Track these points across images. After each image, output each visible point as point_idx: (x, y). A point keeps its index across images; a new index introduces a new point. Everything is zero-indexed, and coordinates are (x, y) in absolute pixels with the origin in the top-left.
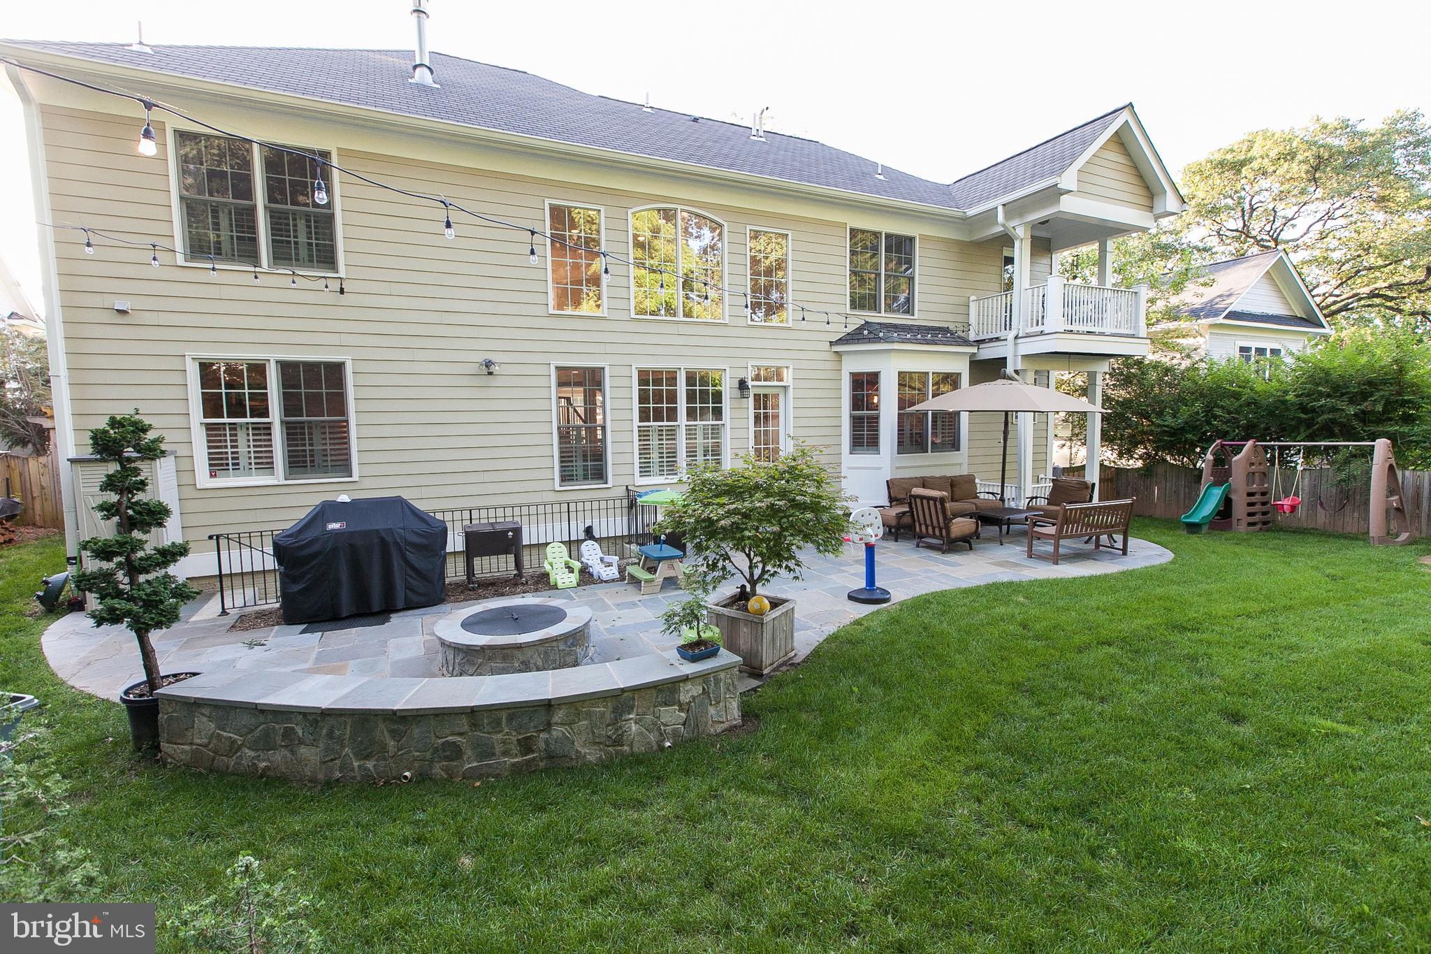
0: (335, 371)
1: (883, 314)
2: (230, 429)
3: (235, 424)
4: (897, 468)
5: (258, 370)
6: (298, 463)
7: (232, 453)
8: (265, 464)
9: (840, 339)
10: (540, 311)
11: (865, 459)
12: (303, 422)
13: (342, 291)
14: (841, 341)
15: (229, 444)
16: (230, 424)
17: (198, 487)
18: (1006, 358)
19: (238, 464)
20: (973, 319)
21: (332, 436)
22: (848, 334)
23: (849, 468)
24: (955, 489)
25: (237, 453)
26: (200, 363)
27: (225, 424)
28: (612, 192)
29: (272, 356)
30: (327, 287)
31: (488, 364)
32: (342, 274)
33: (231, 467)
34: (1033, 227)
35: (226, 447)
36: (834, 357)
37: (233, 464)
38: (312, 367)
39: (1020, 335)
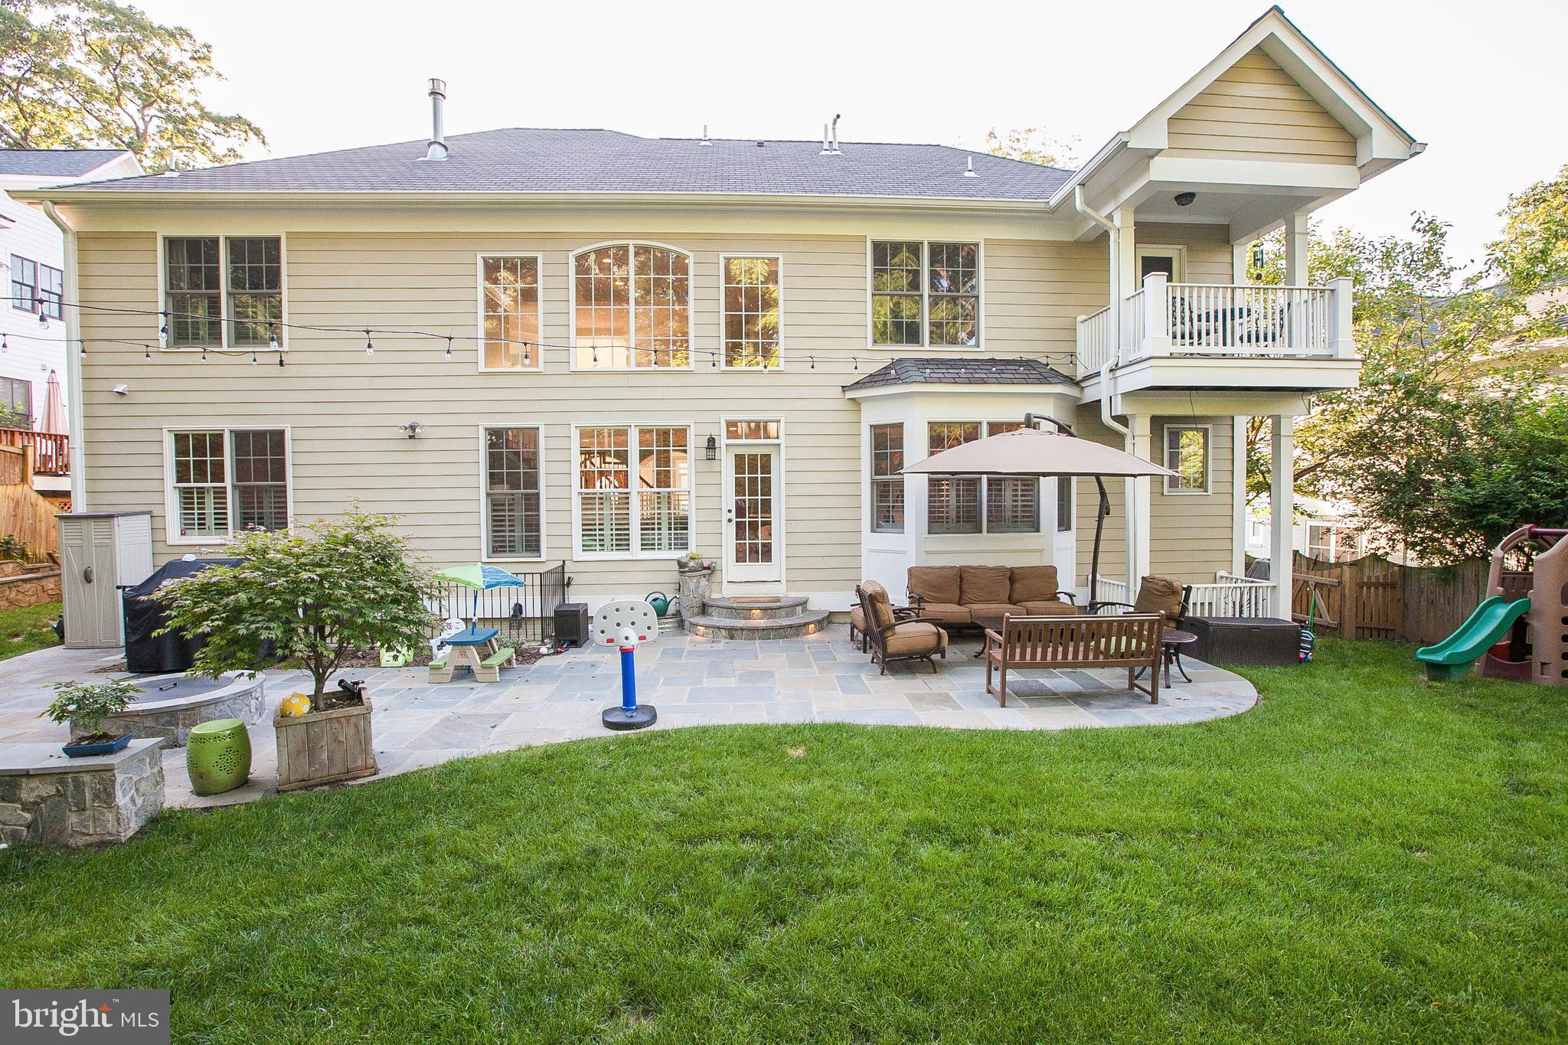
0: (278, 437)
1: (927, 347)
2: (198, 493)
3: (203, 488)
4: (928, 553)
5: (217, 439)
6: (248, 519)
7: (198, 514)
8: (221, 524)
9: (858, 383)
10: (469, 369)
11: (887, 539)
12: (253, 487)
13: (281, 363)
14: (858, 385)
15: (196, 506)
16: (197, 488)
17: (168, 543)
18: (1099, 401)
19: (204, 524)
20: (1082, 349)
21: (276, 500)
22: (871, 375)
23: (870, 551)
24: (1017, 585)
25: (204, 514)
26: (176, 435)
27: (193, 488)
28: (550, 236)
29: (227, 426)
30: (255, 360)
31: (413, 428)
32: (286, 348)
33: (196, 527)
34: (1137, 211)
35: (193, 509)
36: (850, 406)
37: (199, 524)
38: (260, 435)
39: (1120, 365)
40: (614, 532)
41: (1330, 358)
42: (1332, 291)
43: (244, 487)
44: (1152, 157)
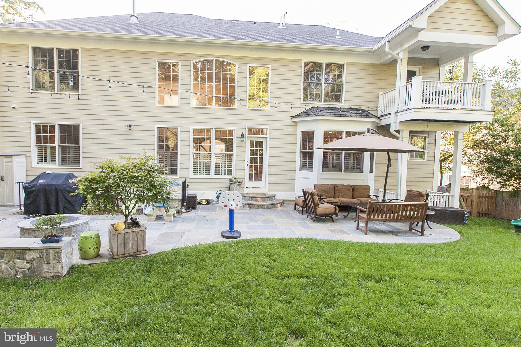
0: (76, 128)
1: (323, 103)
2: (44, 148)
3: (46, 146)
4: (322, 179)
5: (53, 127)
6: (64, 160)
7: (44, 156)
8: (53, 160)
9: (297, 115)
10: (152, 104)
11: (306, 173)
12: (66, 146)
13: (79, 99)
14: (297, 116)
15: (43, 153)
16: (44, 146)
17: (32, 167)
18: (390, 124)
19: (46, 160)
20: (380, 105)
21: (75, 152)
22: (302, 113)
23: (299, 178)
24: (355, 192)
25: (46, 156)
26: (36, 125)
27: (42, 146)
28: (185, 55)
29: (57, 123)
30: (70, 97)
31: (130, 126)
32: (80, 92)
33: (43, 161)
34: (409, 52)
35: (42, 154)
36: (293, 124)
37: (44, 160)
38: (69, 126)
39: (399, 111)
40: (205, 168)
41: (481, 110)
42: (484, 85)
43: (62, 146)
44: (420, 31)
